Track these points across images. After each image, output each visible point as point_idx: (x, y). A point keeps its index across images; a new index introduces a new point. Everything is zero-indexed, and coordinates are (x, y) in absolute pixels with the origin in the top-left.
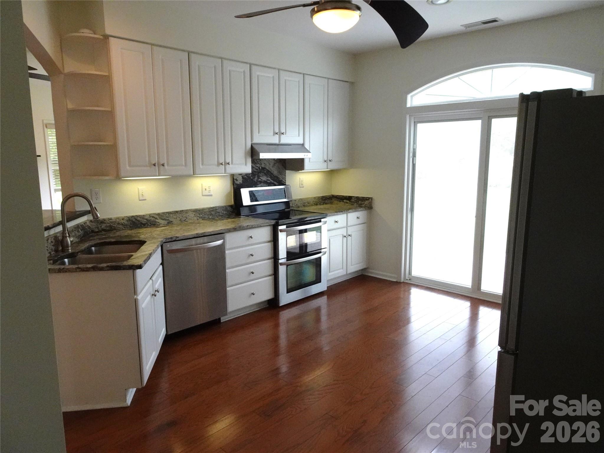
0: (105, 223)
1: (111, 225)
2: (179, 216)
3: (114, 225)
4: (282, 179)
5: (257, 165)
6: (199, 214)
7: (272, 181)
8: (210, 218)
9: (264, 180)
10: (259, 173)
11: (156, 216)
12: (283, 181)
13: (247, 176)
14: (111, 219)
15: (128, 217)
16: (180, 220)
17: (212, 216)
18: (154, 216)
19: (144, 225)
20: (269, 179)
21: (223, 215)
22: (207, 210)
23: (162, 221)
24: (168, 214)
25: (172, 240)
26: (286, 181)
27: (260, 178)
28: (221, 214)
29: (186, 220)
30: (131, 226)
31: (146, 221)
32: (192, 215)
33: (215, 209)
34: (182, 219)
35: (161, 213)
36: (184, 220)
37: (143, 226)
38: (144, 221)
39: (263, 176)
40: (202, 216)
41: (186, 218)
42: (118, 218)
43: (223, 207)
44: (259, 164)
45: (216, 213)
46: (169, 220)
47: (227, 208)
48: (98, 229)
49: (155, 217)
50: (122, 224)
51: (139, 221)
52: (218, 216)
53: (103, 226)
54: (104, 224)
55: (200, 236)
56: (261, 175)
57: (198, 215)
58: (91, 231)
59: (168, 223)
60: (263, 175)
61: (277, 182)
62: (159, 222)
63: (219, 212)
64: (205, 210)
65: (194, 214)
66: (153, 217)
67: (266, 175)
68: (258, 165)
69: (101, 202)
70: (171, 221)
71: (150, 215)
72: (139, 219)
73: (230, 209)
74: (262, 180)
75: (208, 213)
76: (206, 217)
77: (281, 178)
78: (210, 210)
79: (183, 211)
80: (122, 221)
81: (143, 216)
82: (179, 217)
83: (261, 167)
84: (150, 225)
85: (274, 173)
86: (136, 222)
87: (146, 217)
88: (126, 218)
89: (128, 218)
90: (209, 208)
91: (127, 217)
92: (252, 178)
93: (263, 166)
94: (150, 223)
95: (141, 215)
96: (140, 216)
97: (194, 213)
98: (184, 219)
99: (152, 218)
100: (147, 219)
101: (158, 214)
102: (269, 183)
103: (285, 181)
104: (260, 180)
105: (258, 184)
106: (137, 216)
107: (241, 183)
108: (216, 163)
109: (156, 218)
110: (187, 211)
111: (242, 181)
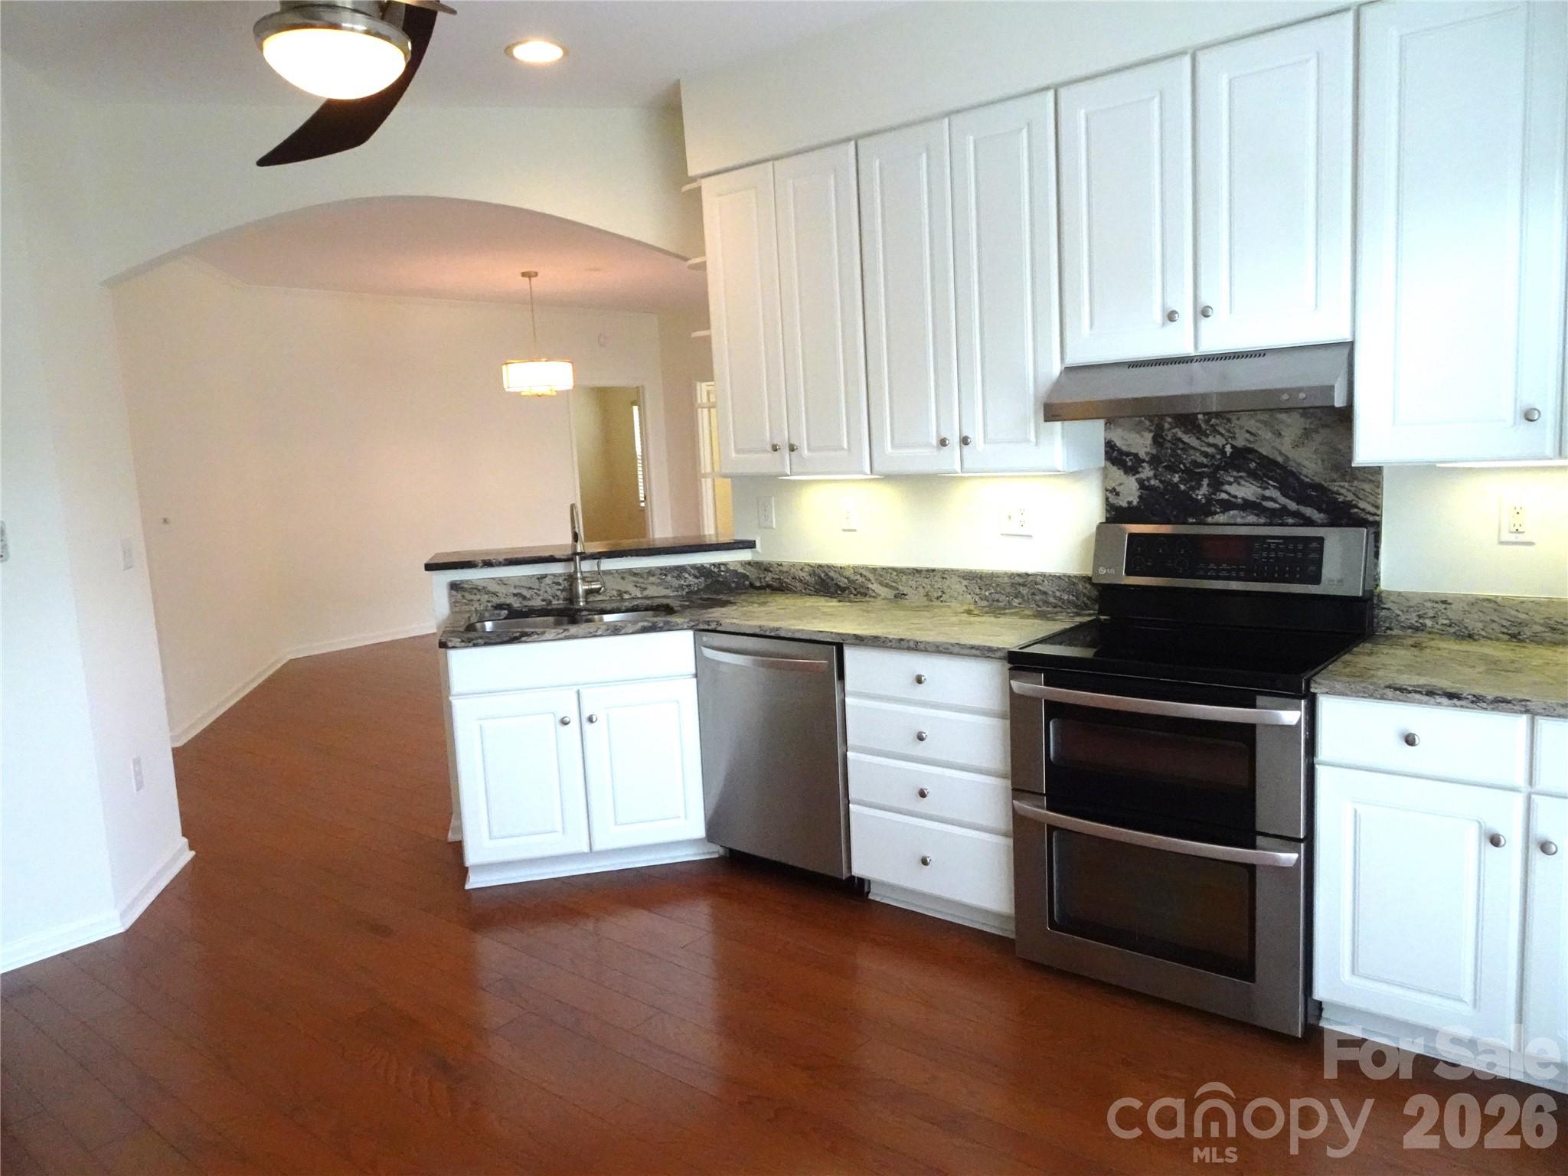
0: (771, 571)
1: (782, 577)
2: (924, 585)
3: (786, 580)
4: (1350, 497)
5: (1211, 440)
6: (980, 589)
7: (1292, 506)
8: (1014, 604)
9: (1243, 499)
10: (1218, 468)
11: (871, 576)
12: (1356, 507)
13: (1161, 481)
14: (781, 565)
15: (812, 567)
16: (927, 595)
17: (1020, 600)
18: (864, 573)
19: (843, 590)
20: (1272, 492)
21: (1060, 604)
22: (1006, 580)
23: (880, 587)
24: (895, 573)
25: (710, 628)
26: (1378, 507)
27: (1227, 487)
28: (1052, 600)
29: (941, 597)
30: (817, 587)
31: (846, 581)
32: (958, 587)
33: (1030, 578)
34: (930, 594)
35: (880, 568)
36: (938, 598)
37: (839, 592)
38: (843, 582)
39: (1243, 482)
40: (987, 593)
41: (944, 593)
42: (793, 565)
43: (1059, 577)
44: (1218, 436)
45: (1033, 594)
46: (898, 589)
47: (1074, 584)
48: (761, 583)
49: (865, 576)
50: (801, 581)
51: (833, 580)
52: (1040, 603)
53: (769, 578)
54: (770, 574)
55: (768, 633)
56: (1232, 480)
57: (978, 591)
58: (747, 583)
59: (895, 596)
60: (1241, 477)
61: (1320, 510)
62: (874, 591)
63: (1045, 593)
64: (998, 579)
65: (966, 586)
66: (861, 575)
67: (1253, 475)
68: (1219, 441)
69: (774, 526)
70: (904, 594)
71: (856, 570)
72: (832, 574)
73: (1086, 588)
74: (1235, 497)
75: (1008, 590)
76: (1000, 599)
77: (1343, 491)
78: (1013, 581)
79: (933, 570)
80: (801, 574)
81: (841, 568)
82: (923, 587)
83: (1233, 447)
84: (854, 592)
85: (1305, 471)
86: (828, 580)
87: (847, 574)
88: (806, 569)
89: (810, 568)
90: (1012, 574)
91: (809, 565)
92: (1182, 487)
93: (1240, 443)
94: (855, 589)
95: (837, 567)
96: (834, 567)
97: (965, 583)
98: (936, 595)
99: (859, 576)
100: (848, 578)
101: (874, 570)
102: (1274, 510)
103: (1372, 510)
104: (1224, 496)
105: (1215, 513)
106: (829, 567)
107: (1135, 503)
108: (934, 441)
109: (869, 580)
110: (945, 574)
111: (1140, 497)
